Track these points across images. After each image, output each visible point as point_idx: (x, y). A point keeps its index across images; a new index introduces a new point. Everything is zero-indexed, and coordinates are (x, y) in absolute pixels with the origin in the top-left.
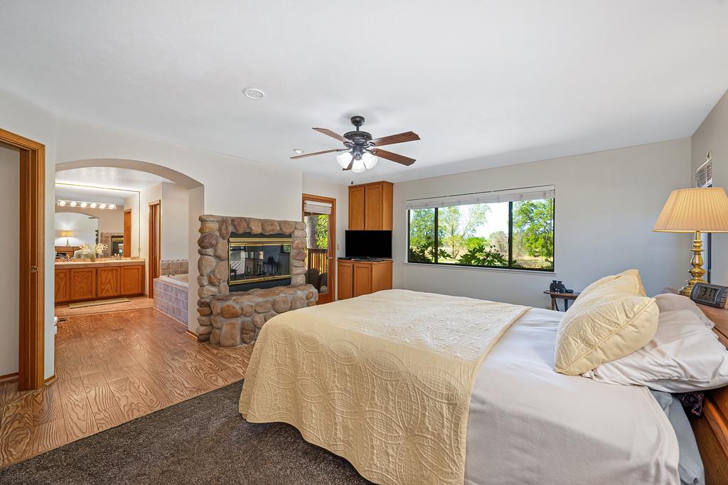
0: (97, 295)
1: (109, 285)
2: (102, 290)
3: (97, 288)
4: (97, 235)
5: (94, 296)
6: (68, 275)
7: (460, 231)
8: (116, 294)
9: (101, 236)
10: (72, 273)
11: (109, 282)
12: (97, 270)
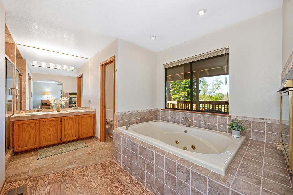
0: (61, 140)
1: (70, 131)
2: (65, 135)
3: (61, 134)
4: (61, 93)
5: (59, 142)
6: (38, 125)
7: (207, 93)
8: (75, 138)
9: (64, 94)
10: (41, 122)
11: (70, 129)
12: (61, 119)
